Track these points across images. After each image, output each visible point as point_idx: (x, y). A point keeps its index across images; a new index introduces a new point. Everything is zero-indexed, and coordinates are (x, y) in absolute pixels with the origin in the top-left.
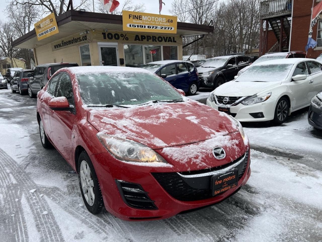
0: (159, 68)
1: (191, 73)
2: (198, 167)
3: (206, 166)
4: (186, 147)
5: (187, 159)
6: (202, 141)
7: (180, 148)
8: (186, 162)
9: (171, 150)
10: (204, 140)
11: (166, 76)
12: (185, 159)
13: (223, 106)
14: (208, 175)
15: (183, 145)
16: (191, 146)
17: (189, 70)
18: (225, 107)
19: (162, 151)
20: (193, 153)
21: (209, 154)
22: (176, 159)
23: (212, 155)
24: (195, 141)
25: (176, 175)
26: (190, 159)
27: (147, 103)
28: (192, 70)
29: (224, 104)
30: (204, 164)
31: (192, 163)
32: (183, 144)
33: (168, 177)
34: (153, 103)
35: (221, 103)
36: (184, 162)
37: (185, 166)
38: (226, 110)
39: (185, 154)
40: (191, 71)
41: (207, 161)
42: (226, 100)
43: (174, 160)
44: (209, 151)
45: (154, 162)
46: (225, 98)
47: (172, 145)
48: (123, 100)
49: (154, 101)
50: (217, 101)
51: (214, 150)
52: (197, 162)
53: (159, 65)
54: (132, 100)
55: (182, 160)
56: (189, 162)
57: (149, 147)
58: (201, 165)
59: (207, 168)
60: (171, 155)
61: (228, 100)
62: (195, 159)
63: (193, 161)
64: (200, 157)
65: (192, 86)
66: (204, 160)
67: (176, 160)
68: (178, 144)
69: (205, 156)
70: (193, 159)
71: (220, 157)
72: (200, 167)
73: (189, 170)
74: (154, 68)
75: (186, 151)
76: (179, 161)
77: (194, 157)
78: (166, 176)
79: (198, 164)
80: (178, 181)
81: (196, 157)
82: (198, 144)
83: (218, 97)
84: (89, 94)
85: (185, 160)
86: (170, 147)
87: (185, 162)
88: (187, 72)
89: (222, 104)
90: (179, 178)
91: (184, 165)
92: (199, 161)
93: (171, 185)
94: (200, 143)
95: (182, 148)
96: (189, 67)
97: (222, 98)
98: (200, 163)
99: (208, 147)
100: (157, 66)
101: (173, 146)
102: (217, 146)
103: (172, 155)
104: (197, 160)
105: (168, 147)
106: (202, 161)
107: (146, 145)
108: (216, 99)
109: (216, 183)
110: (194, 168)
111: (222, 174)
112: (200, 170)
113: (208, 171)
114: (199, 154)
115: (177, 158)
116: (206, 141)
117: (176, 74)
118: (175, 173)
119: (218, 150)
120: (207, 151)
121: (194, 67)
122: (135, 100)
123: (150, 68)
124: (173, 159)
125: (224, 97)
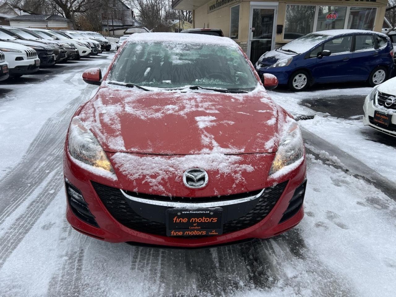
0: (323, 41)
1: (381, 52)
2: (151, 190)
3: (164, 192)
4: (149, 158)
5: (140, 175)
6: (179, 155)
7: (139, 157)
8: (136, 179)
9: (126, 157)
10: (184, 155)
11: (330, 53)
12: (137, 174)
13: (383, 111)
14: (164, 205)
15: (146, 154)
16: (158, 159)
17: (377, 47)
18: (386, 112)
19: (112, 155)
20: (152, 168)
21: (176, 176)
22: (125, 171)
23: (180, 178)
24: (169, 152)
25: (119, 193)
26: (144, 176)
27: (181, 88)
28: (383, 46)
29: (385, 106)
30: (161, 188)
31: (143, 182)
32: (147, 152)
33: (108, 192)
34: (190, 89)
35: (381, 105)
36: (132, 178)
37: (133, 183)
38: (386, 118)
39: (141, 167)
40: (380, 48)
41: (168, 185)
42: (389, 101)
43: (121, 172)
44: (180, 171)
45: (100, 168)
46: (390, 98)
47: (131, 150)
48: (154, 80)
49: (193, 86)
50: (376, 101)
51: (189, 172)
52: (151, 183)
53: (326, 36)
54: (164, 81)
55: (131, 175)
56: (139, 180)
57: (102, 147)
58: (155, 188)
59: (164, 195)
60: (120, 164)
61: (393, 102)
62: (151, 178)
63: (146, 180)
64: (160, 177)
65: (377, 73)
66: (164, 183)
67: (124, 173)
68: (141, 151)
69: (169, 178)
70: (148, 177)
71: (194, 184)
72: (154, 190)
73: (136, 190)
74: (316, 39)
75: (145, 164)
76: (127, 175)
77: (150, 174)
78: (106, 189)
79: (152, 186)
80: (121, 201)
81: (154, 176)
82: (169, 158)
83: (380, 94)
84: (121, 67)
85: (136, 176)
86: (127, 153)
87: (134, 178)
88: (373, 49)
89: (382, 107)
90: (121, 197)
91: (131, 182)
92: (156, 183)
93: (111, 203)
94: (174, 157)
95: (143, 158)
96: (379, 42)
97: (386, 97)
98: (156, 185)
99: (181, 166)
100: (321, 37)
101: (132, 153)
102: (197, 168)
103: (122, 165)
104: (154, 180)
105: (124, 152)
106: (160, 183)
107: (101, 143)
108: (377, 97)
109: (175, 219)
110: (144, 190)
111: (187, 210)
112: (152, 195)
113: (166, 199)
114: (160, 172)
115: (126, 169)
116: (187, 156)
117: (350, 51)
118: (118, 190)
119: (196, 174)
120: (177, 171)
121: (388, 41)
122: (168, 81)
123: (310, 40)
124: (121, 170)
125: (389, 95)
